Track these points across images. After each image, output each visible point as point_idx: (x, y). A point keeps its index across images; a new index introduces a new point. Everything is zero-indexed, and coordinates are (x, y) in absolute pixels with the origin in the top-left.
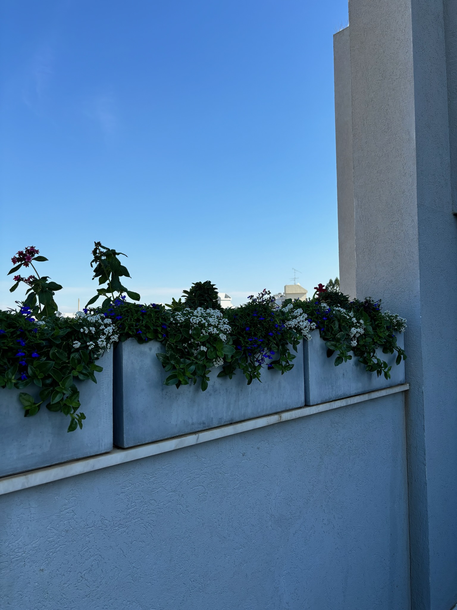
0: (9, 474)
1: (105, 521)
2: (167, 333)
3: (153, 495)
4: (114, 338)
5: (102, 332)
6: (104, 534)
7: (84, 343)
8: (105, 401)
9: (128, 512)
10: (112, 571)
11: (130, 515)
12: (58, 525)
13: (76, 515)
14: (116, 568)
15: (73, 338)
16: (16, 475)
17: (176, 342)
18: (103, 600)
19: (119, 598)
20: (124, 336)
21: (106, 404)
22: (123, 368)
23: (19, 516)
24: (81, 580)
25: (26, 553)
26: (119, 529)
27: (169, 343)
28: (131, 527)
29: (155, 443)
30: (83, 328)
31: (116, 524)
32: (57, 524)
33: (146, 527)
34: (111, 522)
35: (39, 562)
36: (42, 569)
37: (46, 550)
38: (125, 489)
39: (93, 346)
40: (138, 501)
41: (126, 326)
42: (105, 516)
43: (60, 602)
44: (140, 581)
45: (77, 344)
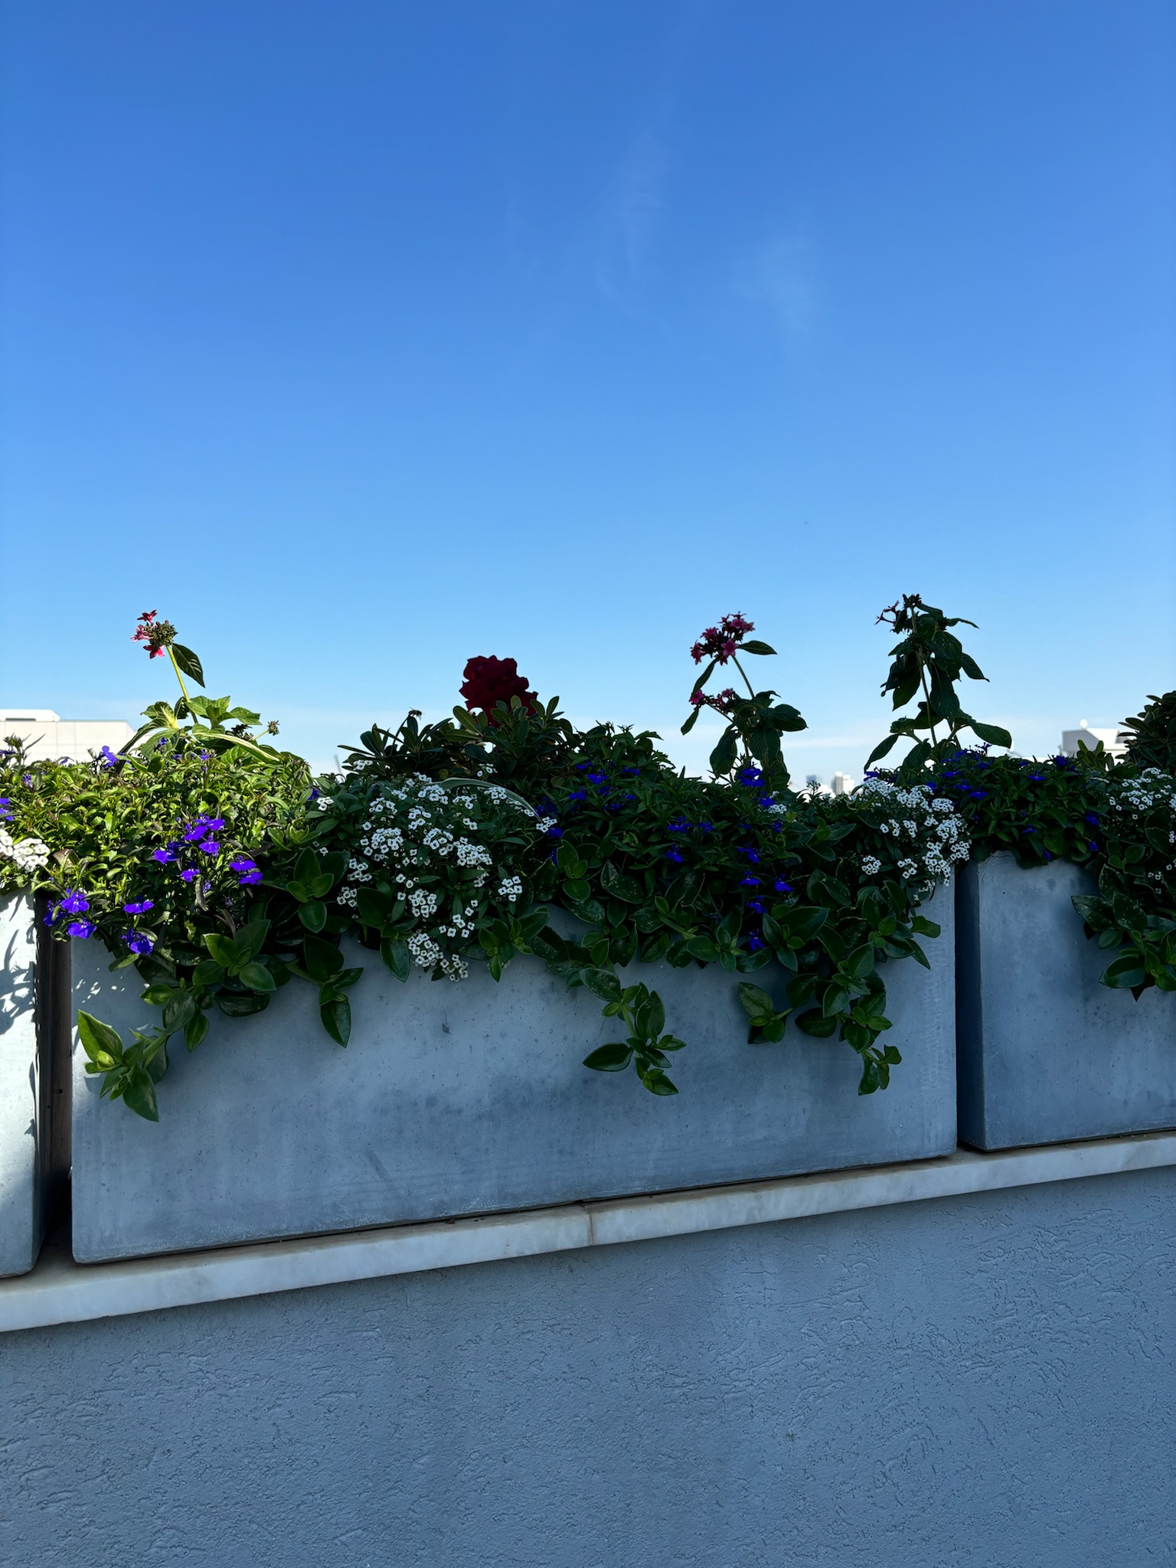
0: (718, 1181)
1: (939, 1339)
2: (1101, 840)
3: (1064, 1290)
4: (958, 851)
5: (930, 832)
6: (937, 1372)
7: (889, 861)
8: (936, 1020)
9: (996, 1327)
10: (958, 1475)
11: (1001, 1334)
12: (825, 1329)
13: (867, 1310)
14: (968, 1470)
15: (859, 849)
16: (731, 1188)
17: (1128, 866)
18: (937, 1545)
19: (978, 1550)
20: (984, 844)
21: (939, 1028)
22: (981, 933)
23: (739, 1290)
24: (884, 1484)
25: (755, 1384)
26: (973, 1366)
27: (1107, 867)
28: (1004, 1367)
29: (1065, 1147)
30: (887, 823)
31: (965, 1351)
32: (823, 1325)
33: (1044, 1376)
34: (953, 1345)
35: (784, 1413)
36: (790, 1434)
37: (800, 1387)
38: (988, 1262)
39: (912, 869)
40: (1022, 1299)
41: (991, 819)
42: (939, 1327)
43: (833, 1529)
44: (1029, 1516)
45: (873, 866)
